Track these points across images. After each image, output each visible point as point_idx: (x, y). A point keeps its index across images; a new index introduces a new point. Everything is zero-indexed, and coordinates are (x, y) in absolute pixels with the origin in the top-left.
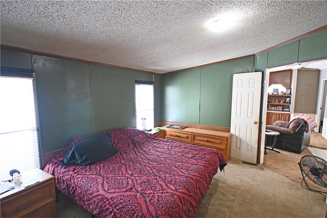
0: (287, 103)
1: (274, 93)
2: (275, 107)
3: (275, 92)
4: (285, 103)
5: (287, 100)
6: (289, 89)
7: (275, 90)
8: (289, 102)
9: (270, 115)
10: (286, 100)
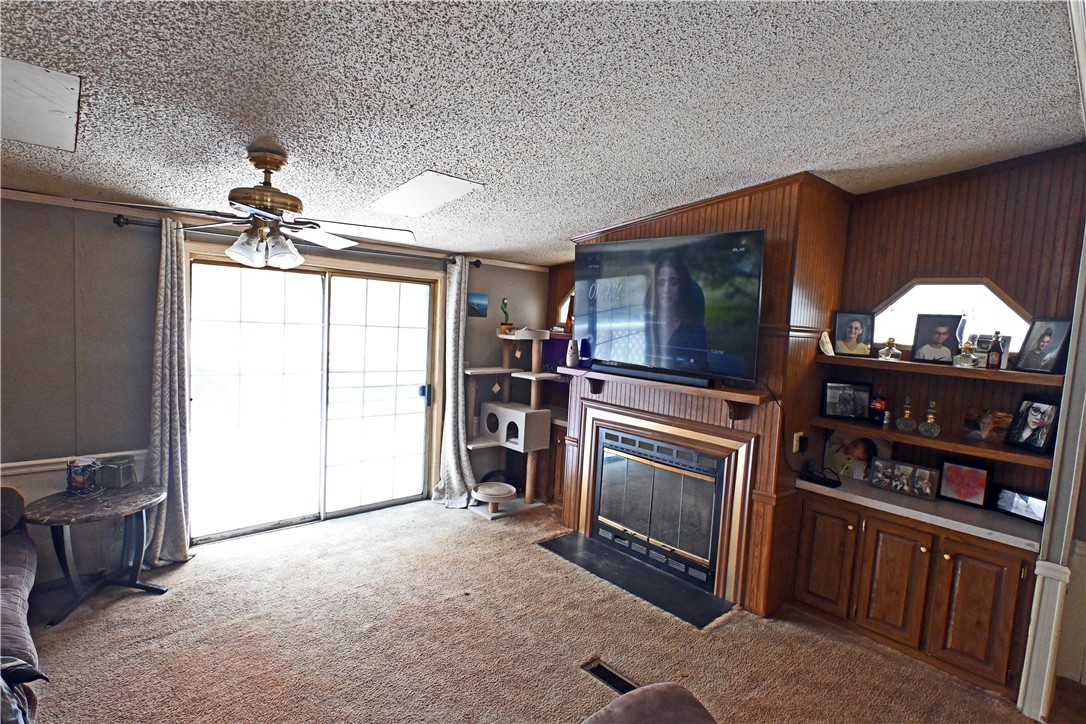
0: (1028, 447)
1: (927, 352)
2: (925, 466)
3: (934, 343)
4: (1011, 443)
5: (1033, 419)
6: (1052, 325)
7: (929, 326)
8: (1041, 442)
9: (858, 527)
10: (1020, 421)
